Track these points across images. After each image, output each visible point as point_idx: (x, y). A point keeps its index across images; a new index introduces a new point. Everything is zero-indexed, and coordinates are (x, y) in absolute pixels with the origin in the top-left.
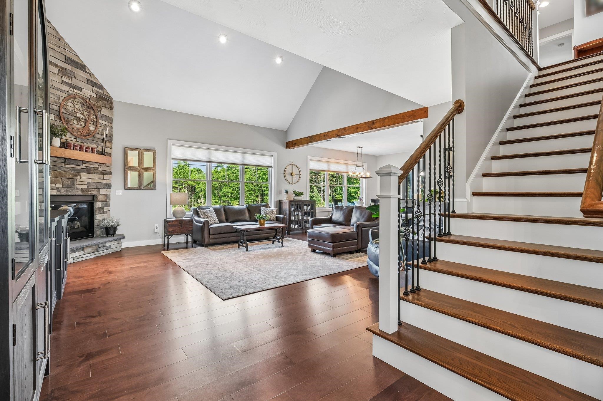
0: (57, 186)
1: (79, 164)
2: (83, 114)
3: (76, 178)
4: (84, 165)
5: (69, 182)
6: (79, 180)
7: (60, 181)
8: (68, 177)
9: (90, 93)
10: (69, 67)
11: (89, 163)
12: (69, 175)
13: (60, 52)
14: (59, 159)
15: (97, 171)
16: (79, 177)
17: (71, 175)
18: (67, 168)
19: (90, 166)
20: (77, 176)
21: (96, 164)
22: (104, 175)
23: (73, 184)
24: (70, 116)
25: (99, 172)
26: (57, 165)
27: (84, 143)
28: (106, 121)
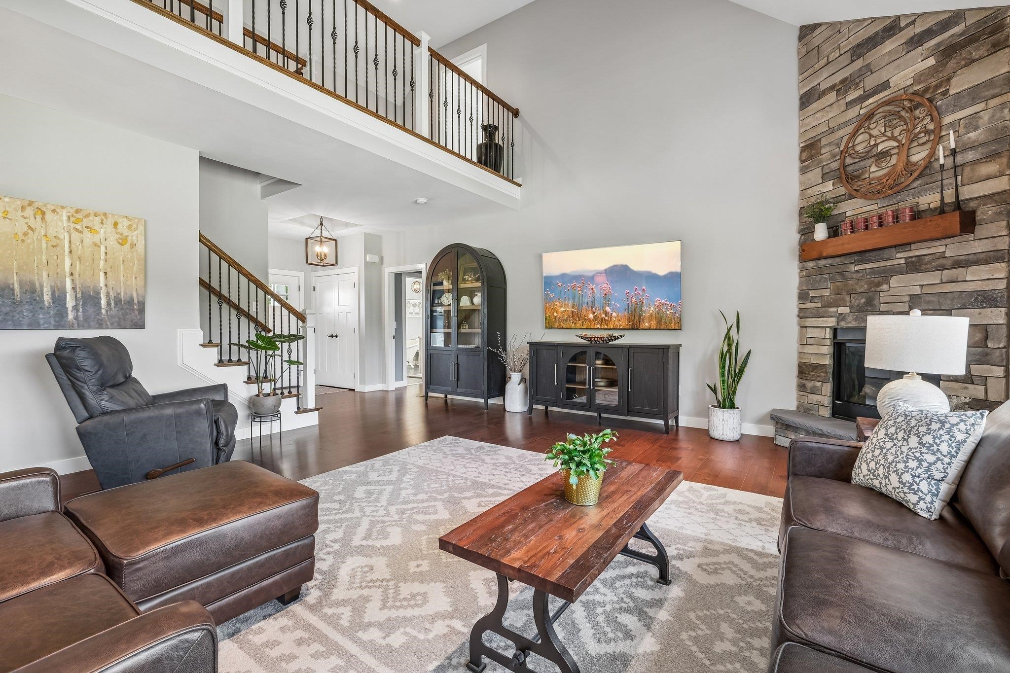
0: (841, 310)
1: (885, 256)
2: (893, 138)
3: (878, 289)
4: (898, 255)
5: (863, 301)
6: (885, 294)
7: (846, 301)
8: (859, 291)
9: (914, 71)
10: (859, 64)
11: (913, 247)
12: (862, 286)
13: (841, 55)
14: (842, 258)
15: (941, 261)
16: (885, 287)
17: (866, 286)
18: (858, 271)
19: (917, 253)
20: (879, 284)
21: (938, 243)
22: (968, 267)
23: (872, 305)
24: (862, 163)
25: (948, 263)
26: (838, 271)
27: (898, 203)
28: (973, 102)
